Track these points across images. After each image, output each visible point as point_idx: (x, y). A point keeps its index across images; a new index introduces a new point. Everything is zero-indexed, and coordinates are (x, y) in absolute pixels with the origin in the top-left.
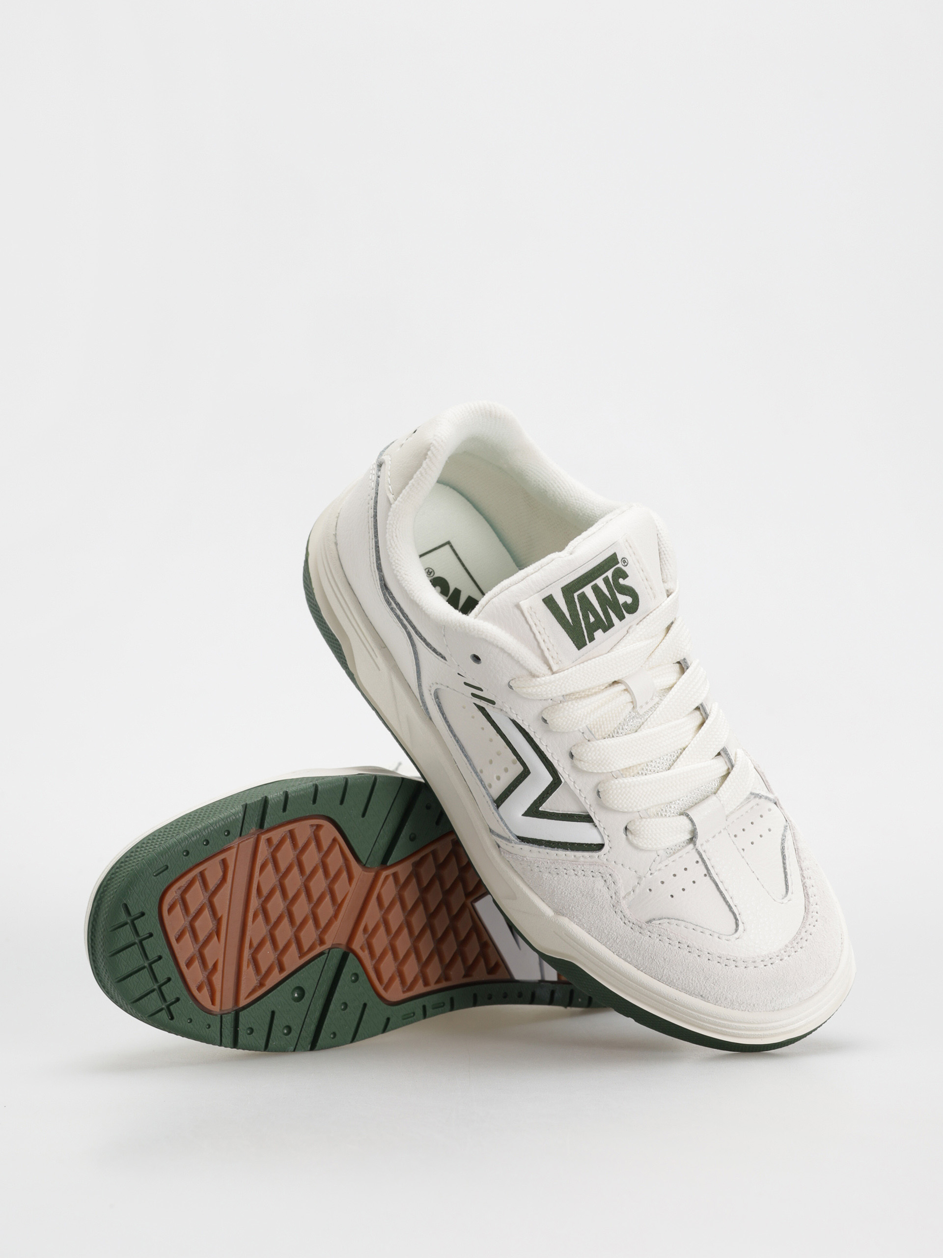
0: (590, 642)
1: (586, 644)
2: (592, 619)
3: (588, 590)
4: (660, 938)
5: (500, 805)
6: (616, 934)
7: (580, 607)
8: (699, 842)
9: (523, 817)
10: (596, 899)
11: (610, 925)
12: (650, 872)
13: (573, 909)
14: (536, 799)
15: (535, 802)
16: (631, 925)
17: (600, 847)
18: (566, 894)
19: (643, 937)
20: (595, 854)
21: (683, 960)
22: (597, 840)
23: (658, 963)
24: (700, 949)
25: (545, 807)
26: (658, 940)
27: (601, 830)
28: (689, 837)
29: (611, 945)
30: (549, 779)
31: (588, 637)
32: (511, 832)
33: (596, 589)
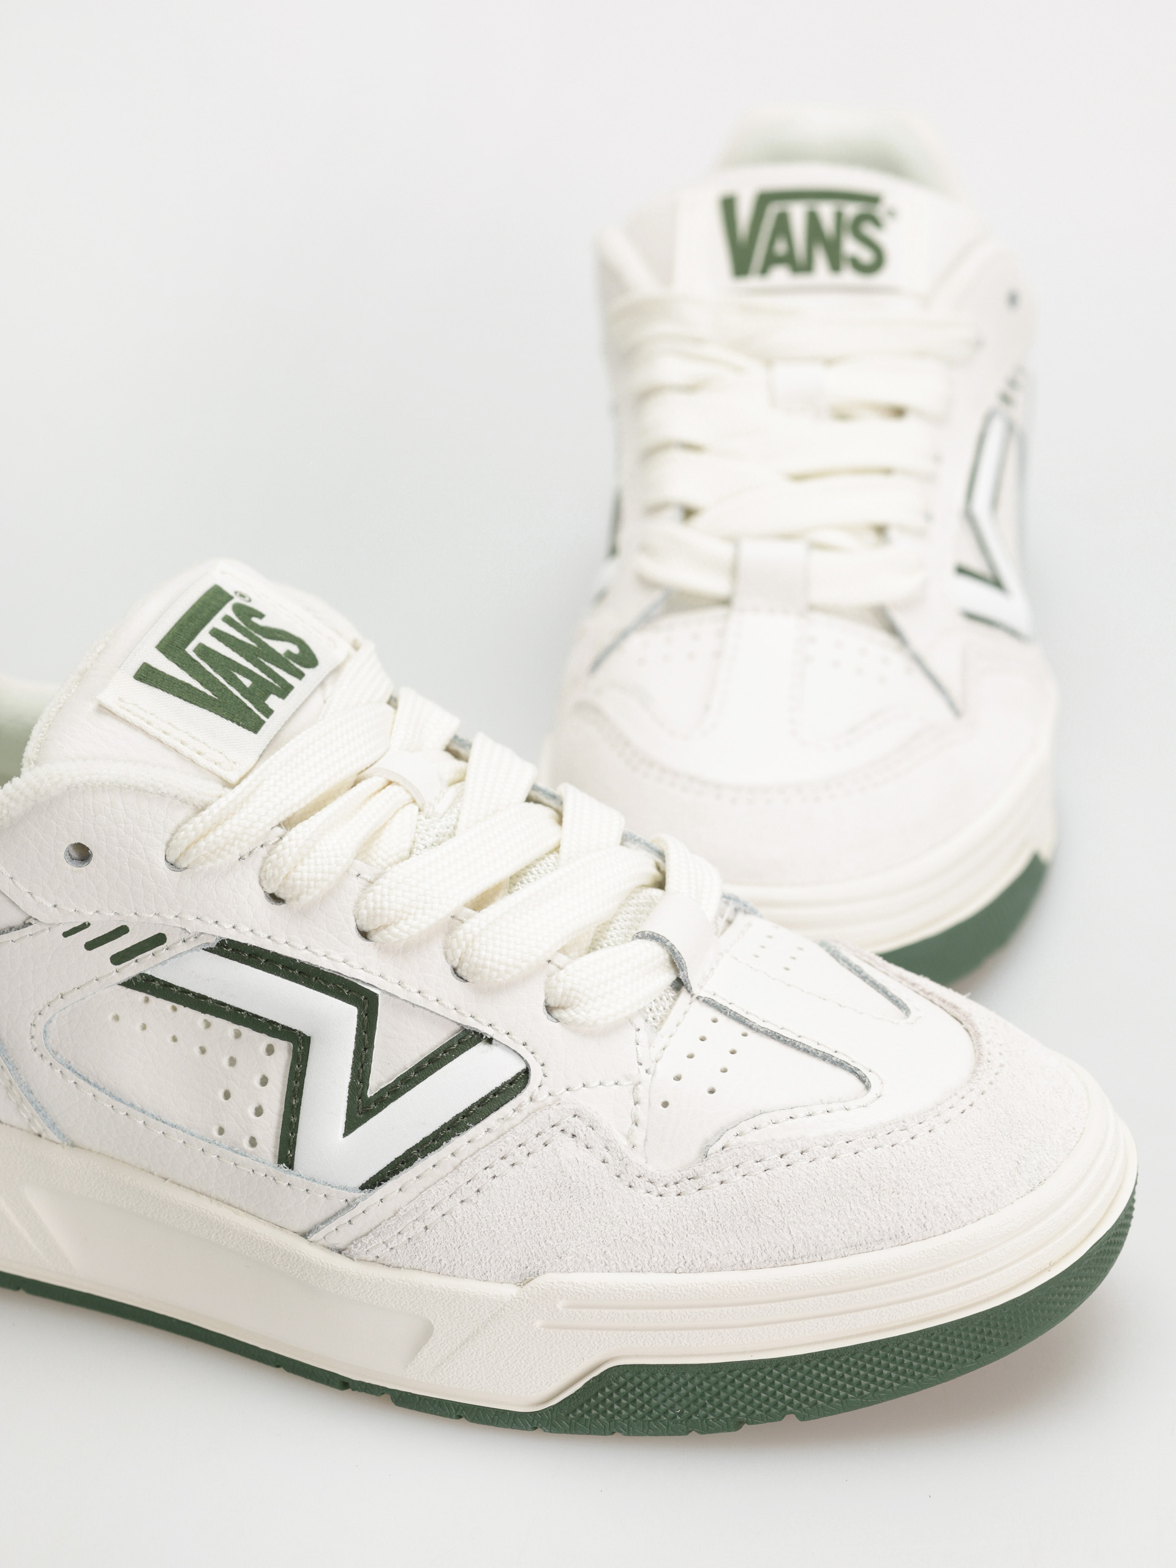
0: (267, 717)
1: (264, 722)
2: (247, 683)
3: (204, 637)
4: (741, 1170)
5: (293, 1159)
6: (656, 1228)
7: (211, 667)
8: (694, 978)
9: (347, 1137)
10: (580, 1184)
11: (635, 1218)
12: (642, 1069)
13: (549, 1241)
14: (349, 1080)
15: (352, 1087)
16: (673, 1189)
17: (522, 1079)
18: (518, 1220)
19: (709, 1192)
20: (523, 1097)
21: (812, 1181)
22: (511, 1069)
23: (770, 1223)
24: (828, 1143)
25: (378, 1080)
26: (739, 1177)
27: (505, 1039)
28: (670, 977)
29: (662, 1260)
30: (348, 1014)
31: (258, 710)
32: (345, 1188)
33: (217, 634)
